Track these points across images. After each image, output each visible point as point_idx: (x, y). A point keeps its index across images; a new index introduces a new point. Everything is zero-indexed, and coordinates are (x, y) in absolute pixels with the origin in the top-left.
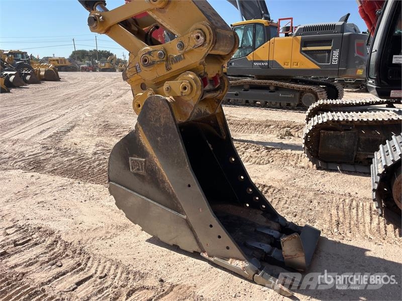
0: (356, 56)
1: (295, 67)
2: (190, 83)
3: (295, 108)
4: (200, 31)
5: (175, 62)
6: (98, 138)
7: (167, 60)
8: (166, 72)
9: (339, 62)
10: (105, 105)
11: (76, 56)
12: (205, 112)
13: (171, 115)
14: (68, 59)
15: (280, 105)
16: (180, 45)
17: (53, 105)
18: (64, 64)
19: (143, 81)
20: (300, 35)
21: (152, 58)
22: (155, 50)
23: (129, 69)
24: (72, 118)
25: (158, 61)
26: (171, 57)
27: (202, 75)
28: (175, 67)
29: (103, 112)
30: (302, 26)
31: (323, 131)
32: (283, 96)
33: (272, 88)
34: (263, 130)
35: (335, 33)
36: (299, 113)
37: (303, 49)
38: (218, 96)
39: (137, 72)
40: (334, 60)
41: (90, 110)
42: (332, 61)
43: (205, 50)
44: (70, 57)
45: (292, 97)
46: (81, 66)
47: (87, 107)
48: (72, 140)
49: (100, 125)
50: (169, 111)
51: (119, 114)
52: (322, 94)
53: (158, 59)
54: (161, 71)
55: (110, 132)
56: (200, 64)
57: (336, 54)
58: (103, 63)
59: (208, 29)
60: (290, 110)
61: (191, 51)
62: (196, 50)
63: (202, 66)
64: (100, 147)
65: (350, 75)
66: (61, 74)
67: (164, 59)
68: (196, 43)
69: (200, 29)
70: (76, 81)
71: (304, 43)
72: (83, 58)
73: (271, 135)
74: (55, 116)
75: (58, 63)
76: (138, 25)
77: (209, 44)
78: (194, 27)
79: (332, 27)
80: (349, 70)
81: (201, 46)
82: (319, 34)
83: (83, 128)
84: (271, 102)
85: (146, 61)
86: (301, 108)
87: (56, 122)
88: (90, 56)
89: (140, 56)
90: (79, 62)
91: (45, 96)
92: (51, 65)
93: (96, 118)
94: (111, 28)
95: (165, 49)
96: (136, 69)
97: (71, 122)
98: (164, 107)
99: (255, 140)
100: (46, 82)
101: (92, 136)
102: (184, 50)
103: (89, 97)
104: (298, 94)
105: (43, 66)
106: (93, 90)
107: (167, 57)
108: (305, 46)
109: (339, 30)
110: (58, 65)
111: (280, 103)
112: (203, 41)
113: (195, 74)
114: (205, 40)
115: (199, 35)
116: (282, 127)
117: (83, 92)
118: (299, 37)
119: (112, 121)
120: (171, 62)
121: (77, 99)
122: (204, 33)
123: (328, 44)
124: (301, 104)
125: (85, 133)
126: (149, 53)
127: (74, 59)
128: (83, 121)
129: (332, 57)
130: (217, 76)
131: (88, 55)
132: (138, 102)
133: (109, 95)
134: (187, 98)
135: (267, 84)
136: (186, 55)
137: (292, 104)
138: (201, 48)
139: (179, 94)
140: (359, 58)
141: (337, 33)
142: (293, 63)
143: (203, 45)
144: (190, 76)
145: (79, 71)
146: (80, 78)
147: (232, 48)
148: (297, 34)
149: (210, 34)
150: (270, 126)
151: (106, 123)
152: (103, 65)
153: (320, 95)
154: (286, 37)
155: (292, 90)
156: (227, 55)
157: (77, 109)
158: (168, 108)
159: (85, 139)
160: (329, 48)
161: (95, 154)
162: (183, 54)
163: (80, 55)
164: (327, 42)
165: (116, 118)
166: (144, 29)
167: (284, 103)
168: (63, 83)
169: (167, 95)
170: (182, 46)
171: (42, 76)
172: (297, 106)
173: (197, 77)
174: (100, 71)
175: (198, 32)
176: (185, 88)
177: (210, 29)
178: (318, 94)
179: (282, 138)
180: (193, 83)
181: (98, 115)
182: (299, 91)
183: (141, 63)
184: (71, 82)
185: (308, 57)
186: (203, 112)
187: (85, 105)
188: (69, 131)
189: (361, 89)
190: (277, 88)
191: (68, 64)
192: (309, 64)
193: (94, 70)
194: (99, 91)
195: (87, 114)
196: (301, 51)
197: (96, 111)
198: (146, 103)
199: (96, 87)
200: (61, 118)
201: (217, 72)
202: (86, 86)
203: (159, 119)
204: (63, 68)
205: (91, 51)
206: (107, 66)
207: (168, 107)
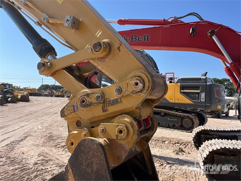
0: (216, 97)
1: (177, 101)
2: (127, 127)
3: (179, 128)
4: (139, 78)
5: (112, 105)
6: (41, 148)
7: (104, 102)
8: (102, 113)
9: (205, 100)
10: (53, 120)
11: (42, 87)
12: (135, 150)
13: (105, 162)
14: (38, 89)
15: (168, 125)
16: (119, 90)
17: (19, 118)
18: (34, 92)
19: (79, 119)
20: (180, 83)
21: (90, 100)
22: (94, 93)
23: (67, 107)
24: (28, 129)
25: (95, 103)
26: (108, 100)
27: (138, 118)
28: (112, 109)
29: (50, 126)
30: (180, 78)
31: (216, 155)
32: (170, 119)
33: (162, 114)
34: (161, 145)
35: (201, 83)
36: (181, 132)
37: (182, 91)
38: (148, 136)
39: (74, 111)
40: (202, 99)
41: (42, 124)
42: (201, 100)
43: (143, 96)
44: (39, 88)
45: (176, 121)
46: (44, 93)
47: (40, 121)
48: (22, 149)
49: (46, 136)
50: (103, 157)
51: (61, 127)
52: (196, 120)
53: (95, 101)
54: (97, 112)
55: (51, 143)
56: (136, 108)
57: (203, 95)
58: (57, 92)
59: (147, 77)
60: (175, 129)
61: (128, 95)
62: (134, 95)
63: (138, 110)
64: (41, 157)
65: (213, 109)
66: (30, 97)
67: (102, 101)
68: (135, 89)
69: (139, 77)
70: (39, 102)
71: (182, 88)
72: (47, 89)
73: (168, 151)
74: (17, 127)
75: (31, 91)
76: (80, 72)
77: (147, 90)
78: (133, 74)
79: (199, 79)
80: (212, 105)
81: (139, 92)
82: (191, 83)
83: (33, 138)
84: (162, 123)
85: (84, 101)
86: (183, 128)
87: (16, 132)
88: (51, 88)
89: (79, 97)
90: (43, 91)
91: (15, 112)
92: (26, 93)
93: (44, 130)
94: (57, 72)
95: (103, 92)
96: (74, 108)
97: (26, 133)
98: (97, 152)
99: (158, 155)
100: (20, 102)
101: (38, 146)
102: (122, 95)
103: (44, 113)
104: (180, 119)
105: (20, 93)
106: (48, 109)
107: (104, 100)
108: (183, 89)
109: (204, 81)
110: (31, 92)
111: (168, 124)
112: (142, 88)
113: (132, 118)
114: (144, 87)
115: (138, 82)
116: (174, 143)
117: (42, 109)
118: (179, 84)
119: (55, 133)
120: (107, 105)
121: (36, 114)
122: (143, 80)
123: (197, 89)
124: (182, 126)
125: (33, 142)
126: (88, 95)
127: (41, 89)
128: (35, 132)
129: (201, 97)
130: (149, 118)
131: (49, 88)
132: (72, 140)
133: (57, 113)
134: (122, 142)
135: (159, 111)
136: (122, 99)
137: (176, 125)
138: (139, 94)
139: (114, 138)
140: (218, 98)
141: (203, 83)
142: (176, 99)
143: (141, 91)
144: (126, 119)
145: (43, 96)
146: (42, 100)
147: (162, 94)
148: (177, 82)
149: (149, 81)
150: (165, 141)
151: (51, 134)
152: (57, 93)
153: (195, 120)
154: (170, 84)
155: (176, 116)
156: (158, 99)
157: (33, 122)
158: (101, 154)
159: (32, 148)
160: (198, 91)
161: (36, 164)
162: (120, 99)
163: (45, 87)
164: (197, 88)
165: (58, 130)
166: (84, 74)
167: (171, 125)
168: (31, 103)
169: (101, 136)
170: (120, 91)
171: (19, 98)
172: (180, 127)
173: (134, 121)
174: (55, 97)
175: (137, 79)
176: (121, 132)
177: (149, 77)
178: (194, 119)
179: (177, 154)
180: (130, 126)
181: (47, 128)
182: (180, 117)
183: (79, 104)
184: (36, 103)
185: (185, 96)
186: (133, 151)
187: (40, 119)
188: (22, 140)
189: (213, 115)
190: (166, 114)
191: (37, 92)
192: (186, 100)
193: (52, 96)
194: (51, 110)
195: (39, 127)
196: (181, 92)
197: (46, 124)
198: (79, 145)
199: (50, 107)
200: (21, 129)
201: (149, 115)
202: (44, 105)
203: (92, 164)
204: (33, 94)
205: (51, 85)
206: (60, 94)
207: (103, 153)
